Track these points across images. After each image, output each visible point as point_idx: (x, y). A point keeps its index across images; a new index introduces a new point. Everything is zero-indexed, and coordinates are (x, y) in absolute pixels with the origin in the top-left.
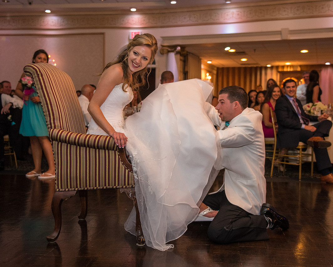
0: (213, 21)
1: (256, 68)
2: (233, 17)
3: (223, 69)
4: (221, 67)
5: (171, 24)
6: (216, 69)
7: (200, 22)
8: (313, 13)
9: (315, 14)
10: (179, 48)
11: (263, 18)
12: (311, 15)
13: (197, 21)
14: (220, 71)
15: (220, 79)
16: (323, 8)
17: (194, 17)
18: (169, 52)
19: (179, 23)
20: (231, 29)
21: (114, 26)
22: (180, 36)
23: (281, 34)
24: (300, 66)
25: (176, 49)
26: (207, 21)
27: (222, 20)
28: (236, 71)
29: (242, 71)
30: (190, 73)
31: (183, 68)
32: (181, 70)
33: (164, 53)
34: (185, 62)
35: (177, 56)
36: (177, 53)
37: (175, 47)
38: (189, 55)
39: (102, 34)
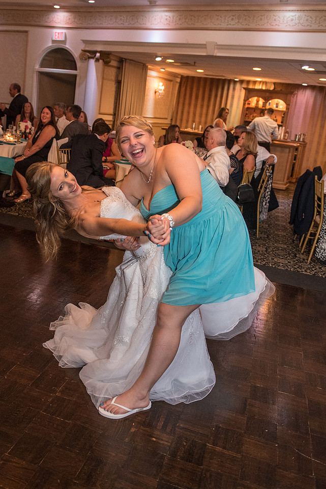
0: (140, 26)
1: (224, 81)
2: (161, 22)
3: (188, 77)
4: (185, 75)
5: (96, 25)
6: (180, 77)
7: (126, 25)
8: (249, 25)
9: (252, 26)
10: (98, 55)
11: (192, 26)
12: (247, 27)
13: (123, 24)
14: (184, 80)
15: (183, 89)
16: (261, 19)
17: (121, 19)
18: (89, 58)
19: (105, 25)
20: (156, 37)
21: (38, 23)
22: (101, 41)
23: (206, 48)
24: (275, 83)
25: (95, 56)
26: (133, 24)
27: (148, 25)
28: (202, 82)
29: (208, 83)
30: (124, 83)
31: (117, 76)
32: (113, 78)
33: (84, 59)
34: (119, 69)
35: (98, 63)
36: (97, 60)
37: (95, 52)
38: (124, 62)
39: (26, 32)
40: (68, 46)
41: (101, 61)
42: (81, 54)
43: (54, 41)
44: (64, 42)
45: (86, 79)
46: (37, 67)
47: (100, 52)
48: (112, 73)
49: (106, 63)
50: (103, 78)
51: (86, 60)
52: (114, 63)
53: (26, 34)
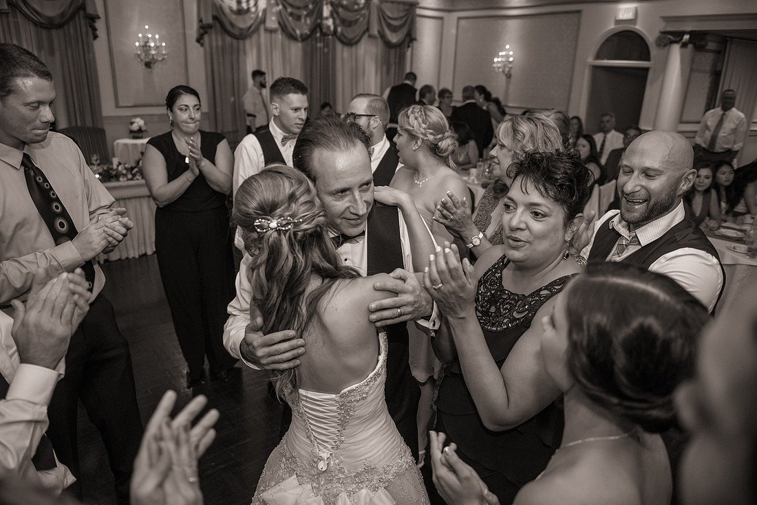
10: (686, 37)
18: (672, 42)
22: (693, 16)
25: (682, 39)
30: (725, 74)
31: (714, 65)
32: (708, 68)
33: (663, 44)
34: (720, 53)
35: (684, 49)
36: (684, 45)
37: (682, 33)
38: (729, 43)
39: (579, 12)
40: (638, 27)
41: (690, 46)
42: (659, 37)
43: (618, 22)
44: (633, 21)
45: (664, 74)
46: (591, 60)
47: (691, 33)
48: (707, 60)
49: (699, 48)
50: (691, 70)
51: (665, 46)
52: (711, 46)
53: (578, 14)
